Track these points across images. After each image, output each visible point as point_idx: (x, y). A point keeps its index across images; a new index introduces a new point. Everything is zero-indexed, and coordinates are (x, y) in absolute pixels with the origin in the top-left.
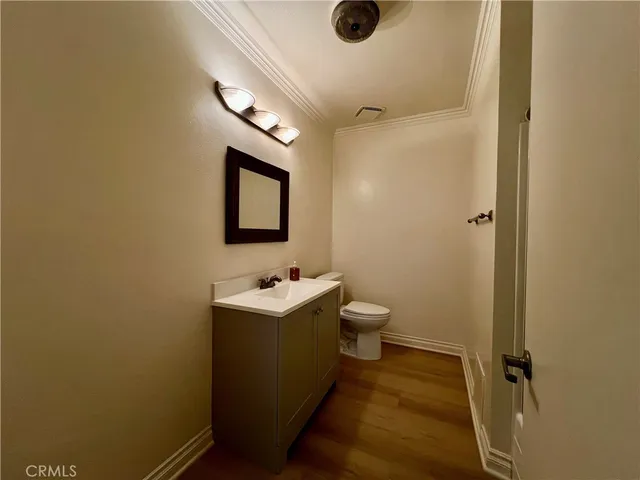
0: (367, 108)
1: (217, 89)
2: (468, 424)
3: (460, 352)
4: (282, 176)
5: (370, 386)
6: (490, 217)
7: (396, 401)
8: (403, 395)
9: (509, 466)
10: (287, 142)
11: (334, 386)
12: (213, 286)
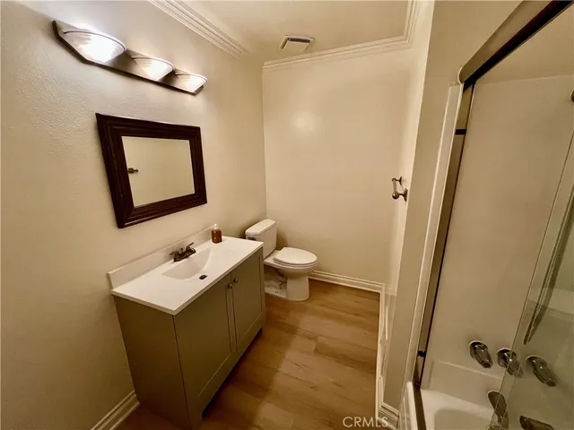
0: (293, 40)
1: (57, 33)
2: (372, 368)
3: (380, 289)
4: (191, 134)
5: (292, 330)
6: (405, 195)
7: (313, 345)
8: (320, 339)
9: (396, 418)
10: (192, 91)
11: (260, 332)
12: (108, 276)
